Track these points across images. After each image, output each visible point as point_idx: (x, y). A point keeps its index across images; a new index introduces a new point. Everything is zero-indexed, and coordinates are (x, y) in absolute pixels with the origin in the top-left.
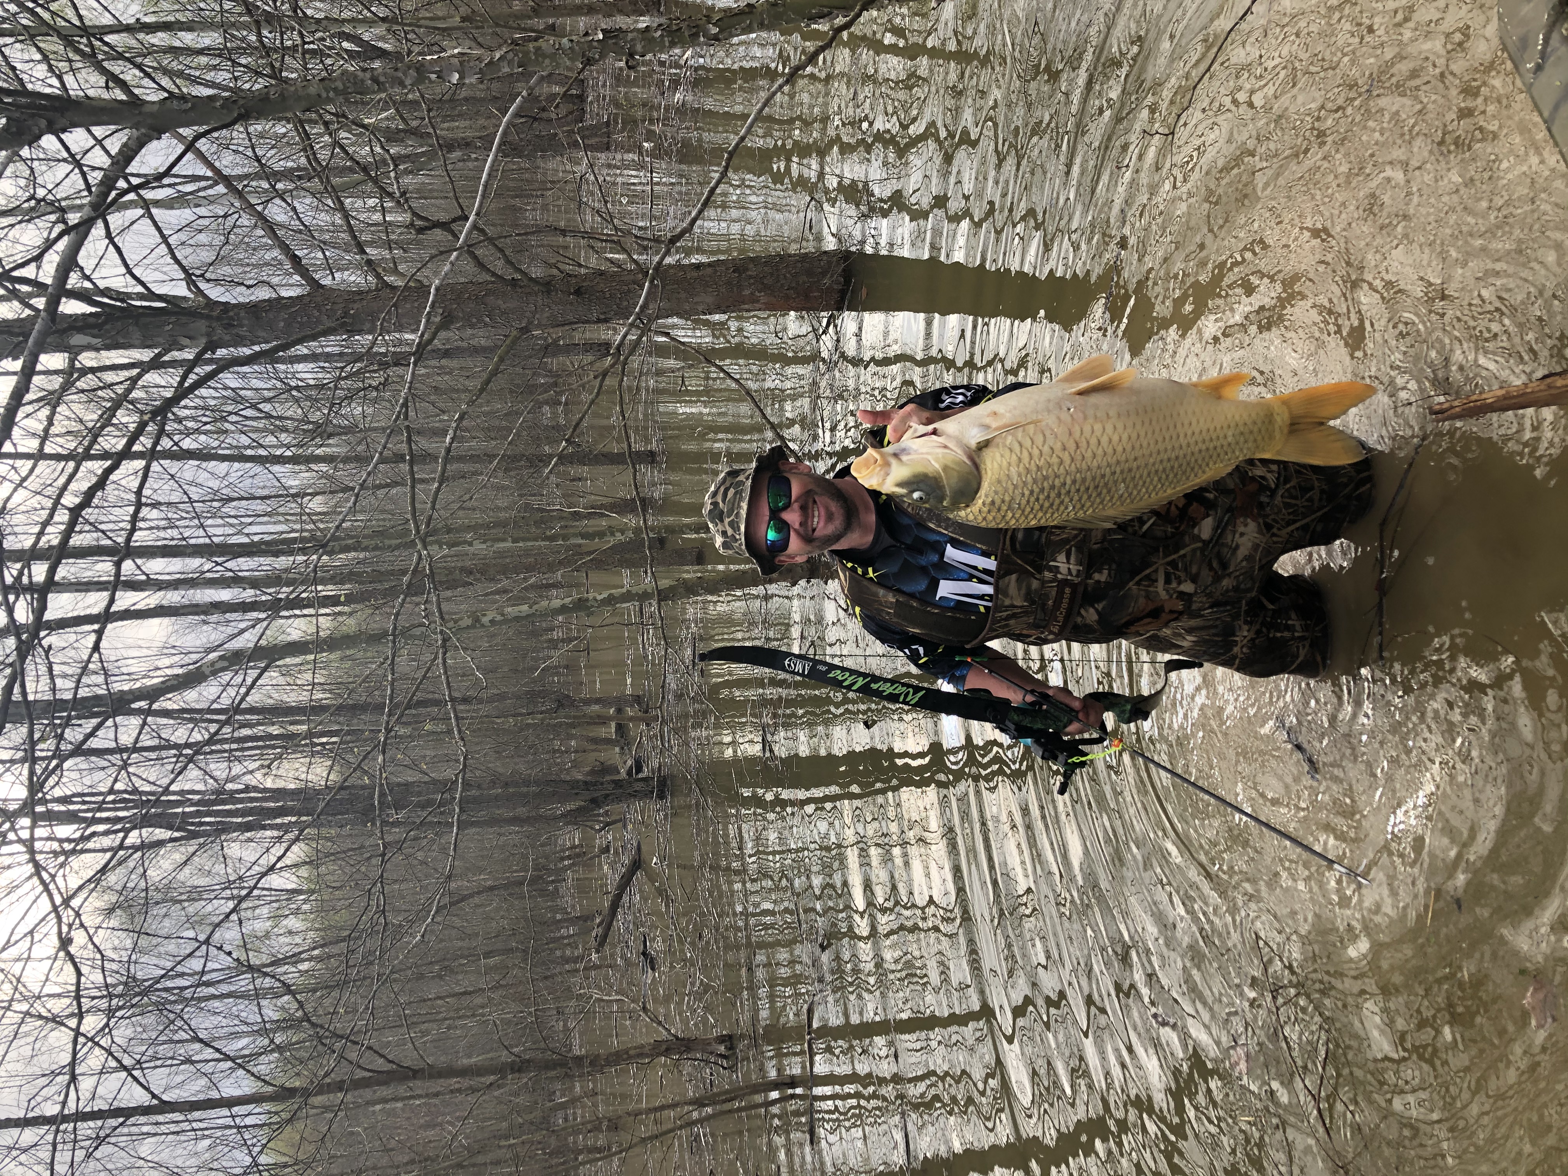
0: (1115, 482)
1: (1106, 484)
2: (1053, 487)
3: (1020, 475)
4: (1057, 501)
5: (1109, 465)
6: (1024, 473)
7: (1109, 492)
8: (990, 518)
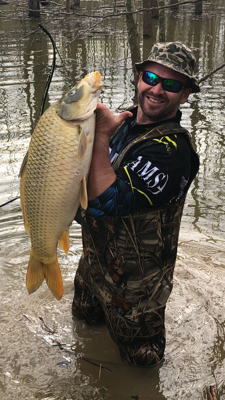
0: (37, 182)
1: (38, 178)
2: (46, 153)
3: (59, 140)
4: (39, 153)
5: (46, 181)
6: (59, 142)
7: (34, 178)
8: (46, 120)
